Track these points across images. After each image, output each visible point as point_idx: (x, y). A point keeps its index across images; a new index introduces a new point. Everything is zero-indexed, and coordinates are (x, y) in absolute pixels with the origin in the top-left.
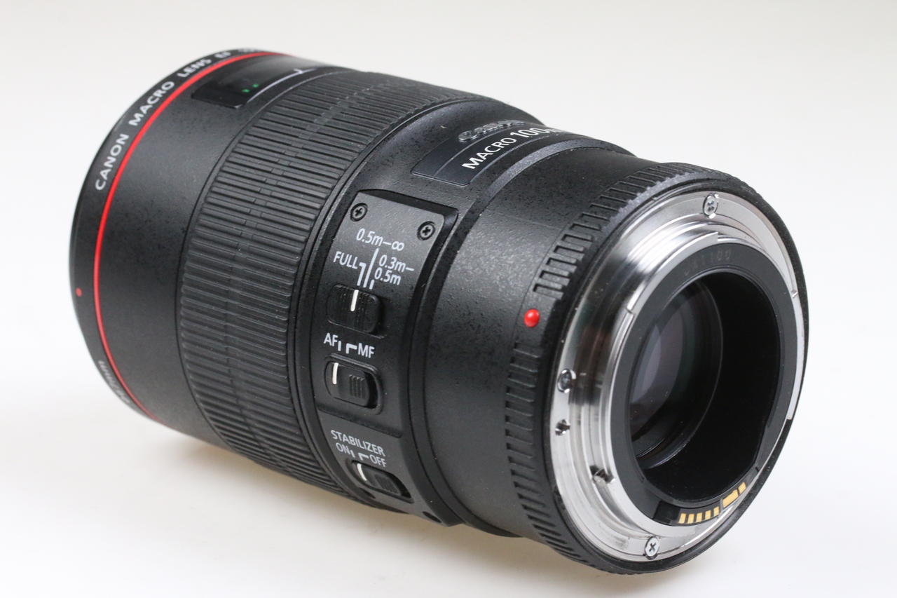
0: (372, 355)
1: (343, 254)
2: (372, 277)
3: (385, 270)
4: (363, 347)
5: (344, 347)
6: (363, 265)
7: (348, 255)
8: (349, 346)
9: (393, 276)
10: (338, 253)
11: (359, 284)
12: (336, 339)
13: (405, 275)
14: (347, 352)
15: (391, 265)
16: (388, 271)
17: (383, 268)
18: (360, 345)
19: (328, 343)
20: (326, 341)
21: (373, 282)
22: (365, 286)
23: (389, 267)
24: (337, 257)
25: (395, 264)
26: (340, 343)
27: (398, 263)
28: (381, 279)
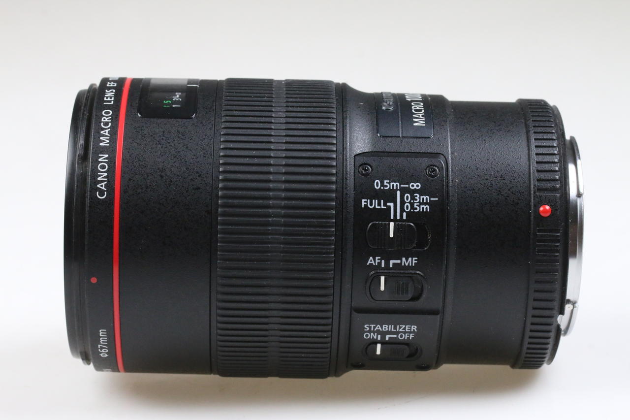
0: (415, 263)
1: (369, 200)
2: (402, 210)
3: (412, 205)
4: (407, 260)
5: (387, 264)
6: (391, 205)
7: (374, 201)
8: (392, 262)
9: (421, 207)
10: (363, 200)
11: (392, 217)
12: (378, 259)
13: (430, 204)
14: (391, 266)
15: (416, 200)
16: (415, 204)
17: (410, 203)
18: (404, 259)
19: (371, 264)
20: (369, 262)
21: (405, 214)
22: (398, 218)
23: (415, 201)
24: (363, 204)
25: (420, 198)
26: (383, 262)
27: (422, 197)
28: (412, 210)
